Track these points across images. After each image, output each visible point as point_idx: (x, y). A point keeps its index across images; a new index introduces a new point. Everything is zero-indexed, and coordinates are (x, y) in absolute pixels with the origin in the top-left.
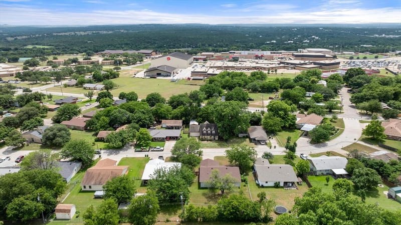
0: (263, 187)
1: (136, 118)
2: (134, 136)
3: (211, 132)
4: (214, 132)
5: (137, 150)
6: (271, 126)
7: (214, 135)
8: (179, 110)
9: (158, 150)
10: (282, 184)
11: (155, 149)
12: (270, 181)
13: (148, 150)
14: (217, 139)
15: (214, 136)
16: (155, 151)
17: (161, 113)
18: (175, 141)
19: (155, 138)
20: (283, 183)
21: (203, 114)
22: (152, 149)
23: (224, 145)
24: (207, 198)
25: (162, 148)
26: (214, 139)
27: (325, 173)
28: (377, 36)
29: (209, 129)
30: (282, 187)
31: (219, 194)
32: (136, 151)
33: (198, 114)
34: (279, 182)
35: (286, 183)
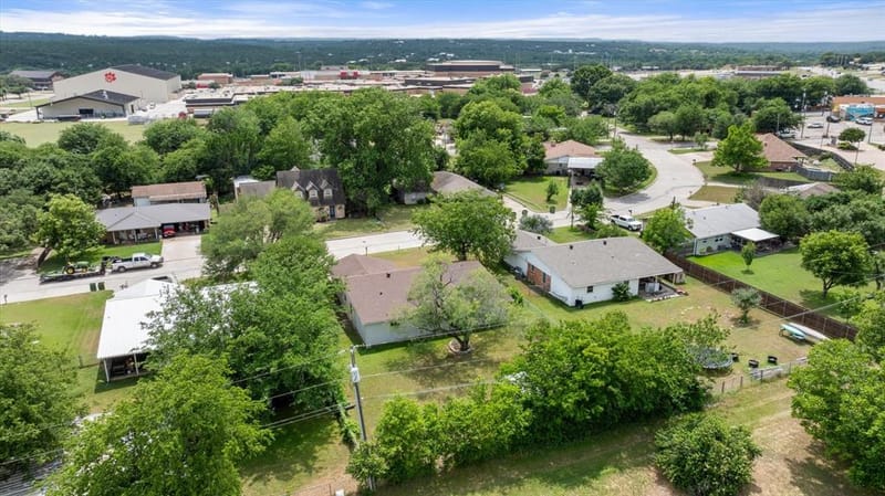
0: (579, 305)
1: (26, 180)
2: (28, 227)
3: (321, 193)
4: (328, 193)
5: (52, 274)
6: (490, 164)
7: (332, 203)
8: (188, 151)
9: (139, 264)
10: (634, 289)
11: (127, 265)
12: (599, 284)
13: (98, 269)
14: (340, 212)
15: (332, 208)
16: (127, 270)
17: (123, 164)
18: (200, 236)
19: (117, 233)
20: (637, 283)
21: (273, 153)
22: (115, 266)
23: (370, 226)
24: (413, 375)
25: (156, 258)
26: (333, 216)
27: (715, 246)
28: (559, 52)
29: (311, 185)
30: (636, 298)
31: (450, 357)
32: (45, 282)
33: (258, 156)
34: (627, 282)
35: (643, 282)
